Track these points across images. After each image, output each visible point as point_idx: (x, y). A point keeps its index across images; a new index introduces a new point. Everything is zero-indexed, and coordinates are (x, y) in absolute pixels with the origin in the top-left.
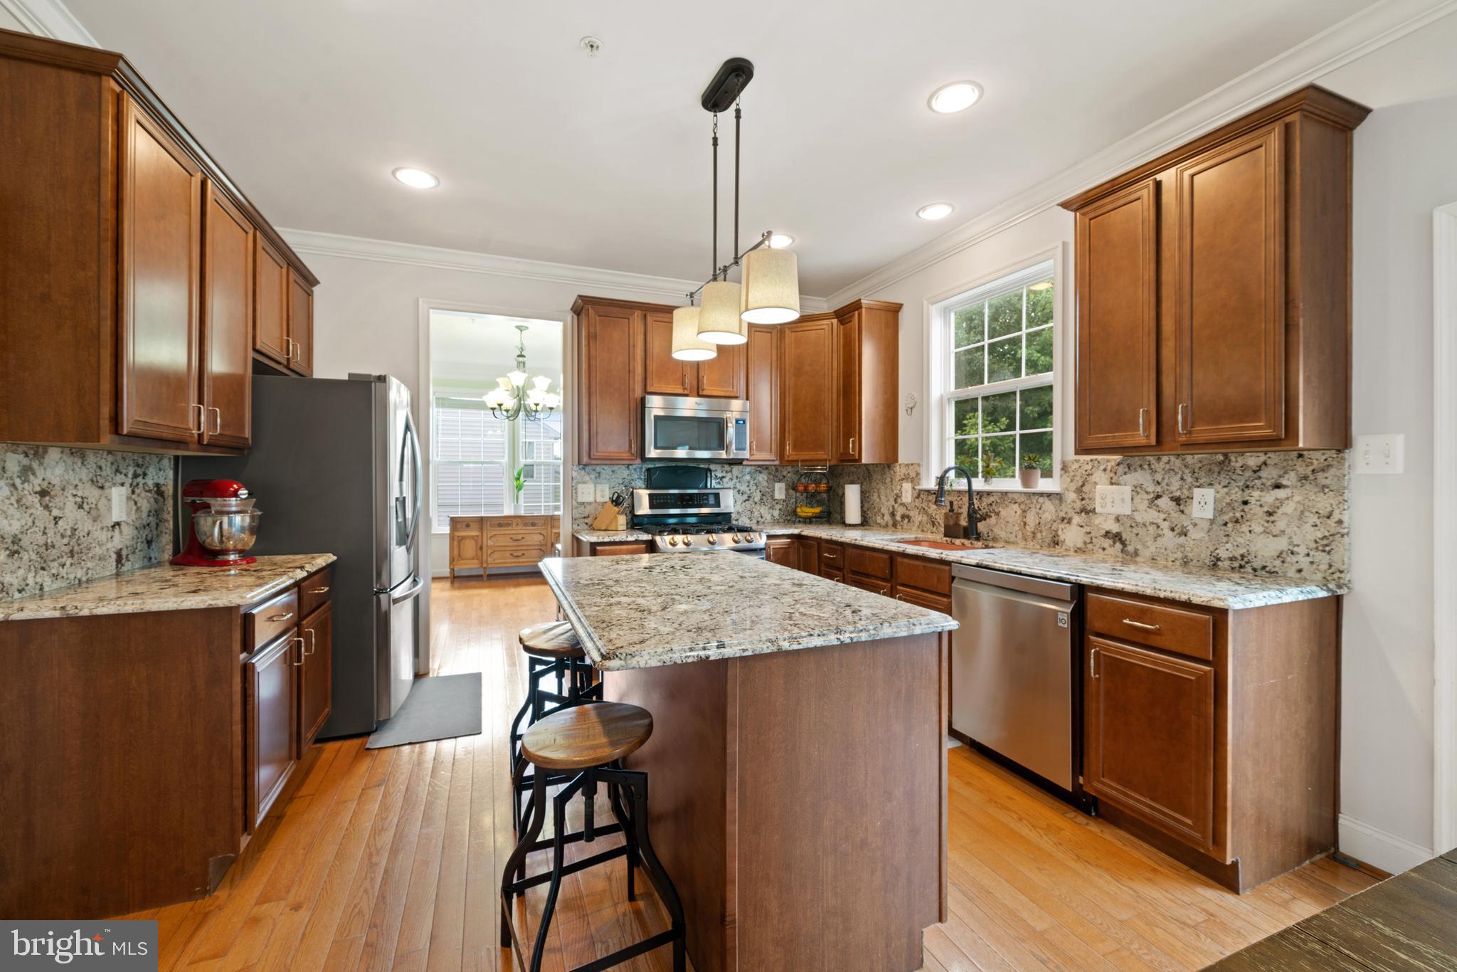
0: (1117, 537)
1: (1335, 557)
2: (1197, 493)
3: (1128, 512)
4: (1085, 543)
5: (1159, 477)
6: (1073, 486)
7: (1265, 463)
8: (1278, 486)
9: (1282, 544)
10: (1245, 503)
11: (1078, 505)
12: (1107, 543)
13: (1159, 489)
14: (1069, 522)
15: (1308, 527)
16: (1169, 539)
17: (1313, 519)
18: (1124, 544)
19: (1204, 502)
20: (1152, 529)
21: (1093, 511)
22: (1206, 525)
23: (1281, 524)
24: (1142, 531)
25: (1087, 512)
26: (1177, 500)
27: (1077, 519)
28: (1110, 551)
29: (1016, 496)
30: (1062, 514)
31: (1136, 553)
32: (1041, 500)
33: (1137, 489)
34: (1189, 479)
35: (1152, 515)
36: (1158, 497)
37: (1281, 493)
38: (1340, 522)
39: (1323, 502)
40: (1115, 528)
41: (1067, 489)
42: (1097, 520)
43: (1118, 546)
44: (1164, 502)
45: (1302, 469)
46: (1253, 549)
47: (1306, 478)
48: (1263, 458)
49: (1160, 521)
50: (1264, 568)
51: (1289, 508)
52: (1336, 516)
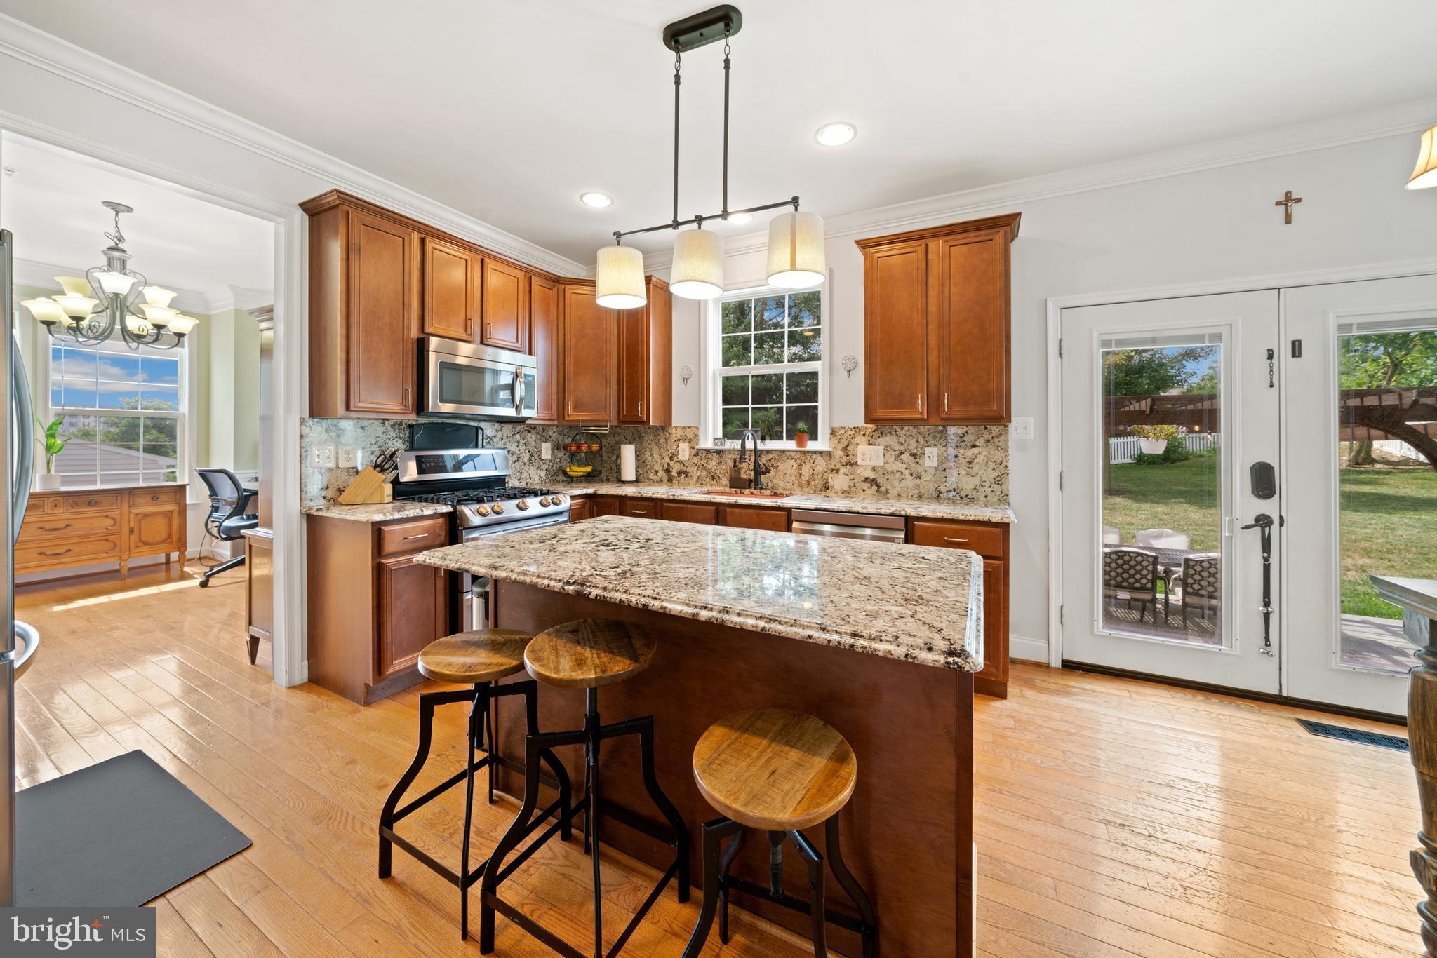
0: (873, 482)
1: (1004, 487)
2: (928, 450)
3: (882, 464)
4: (850, 487)
5: (902, 440)
6: (840, 446)
7: (967, 432)
8: (974, 446)
9: (976, 481)
10: (956, 456)
11: (844, 460)
12: (866, 486)
13: (902, 448)
14: (837, 471)
15: (990, 470)
16: (909, 482)
17: (993, 465)
18: (879, 486)
19: (931, 457)
20: (898, 475)
21: (856, 464)
22: (933, 471)
23: (976, 469)
24: (891, 477)
25: (851, 465)
26: (914, 456)
27: (843, 470)
28: (868, 491)
29: (793, 454)
30: (832, 467)
31: (887, 492)
32: (814, 456)
33: (887, 448)
34: (922, 442)
35: (898, 466)
36: (902, 453)
37: (976, 451)
38: (1006, 467)
39: (998, 456)
40: (872, 475)
41: (835, 448)
42: (859, 470)
43: (875, 487)
44: (906, 457)
45: (987, 436)
46: (960, 485)
47: (989, 441)
48: (965, 429)
49: (903, 470)
50: (967, 496)
51: (980, 459)
52: (1004, 465)
